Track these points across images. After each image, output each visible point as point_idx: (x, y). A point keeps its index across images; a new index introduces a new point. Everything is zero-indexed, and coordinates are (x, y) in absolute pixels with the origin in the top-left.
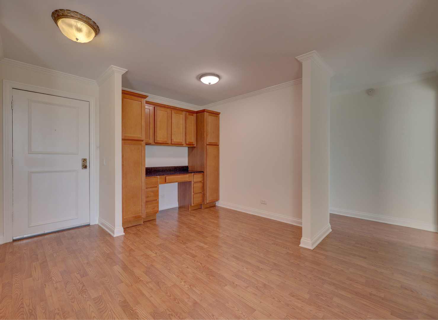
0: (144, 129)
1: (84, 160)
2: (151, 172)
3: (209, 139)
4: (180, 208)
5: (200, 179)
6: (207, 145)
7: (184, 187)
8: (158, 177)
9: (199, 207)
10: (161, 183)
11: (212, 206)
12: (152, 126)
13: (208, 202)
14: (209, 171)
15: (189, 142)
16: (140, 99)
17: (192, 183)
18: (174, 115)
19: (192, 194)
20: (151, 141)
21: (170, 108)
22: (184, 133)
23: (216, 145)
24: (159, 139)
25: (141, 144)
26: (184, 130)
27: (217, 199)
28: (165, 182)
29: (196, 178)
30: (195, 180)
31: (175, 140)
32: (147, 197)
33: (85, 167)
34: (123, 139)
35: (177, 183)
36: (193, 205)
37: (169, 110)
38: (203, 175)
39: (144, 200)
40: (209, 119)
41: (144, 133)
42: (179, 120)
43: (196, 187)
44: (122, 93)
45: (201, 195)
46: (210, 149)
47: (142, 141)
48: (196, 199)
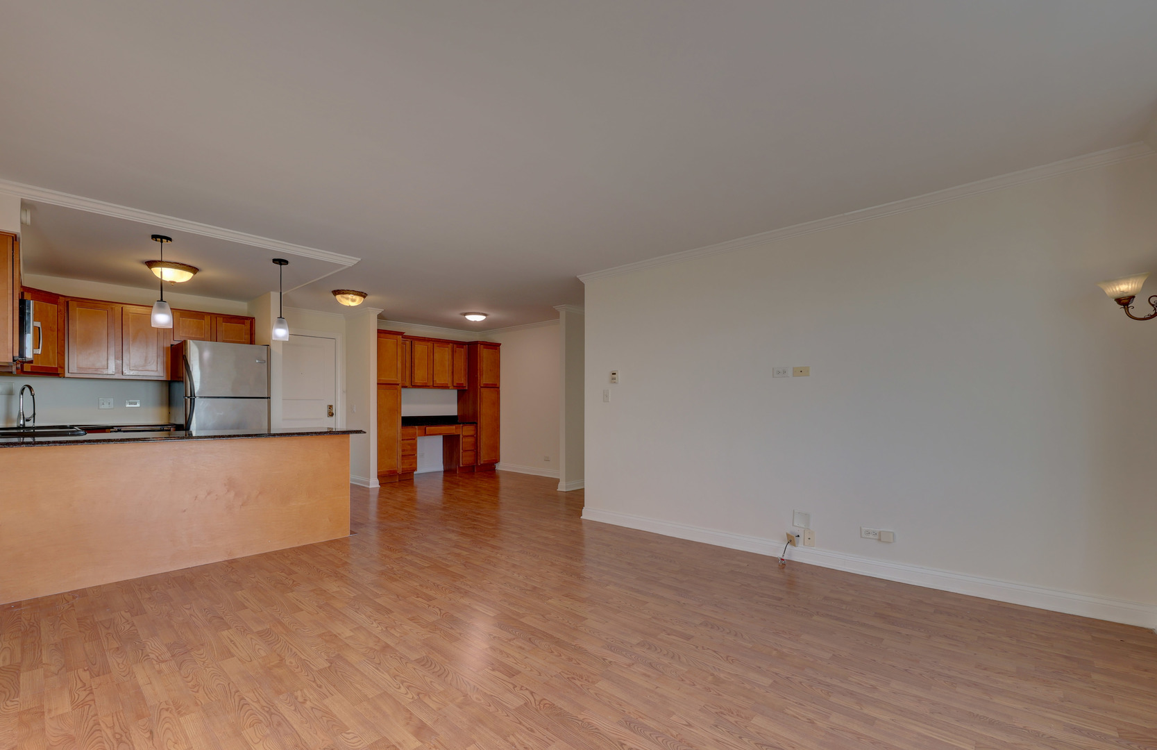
0: (400, 371)
1: (330, 407)
2: (408, 421)
3: (485, 379)
4: (445, 471)
5: (472, 433)
6: (481, 387)
7: (451, 444)
8: (416, 427)
9: (470, 470)
10: (419, 436)
11: (489, 469)
12: (408, 365)
13: (482, 462)
14: (484, 421)
15: (457, 384)
16: (395, 336)
17: (461, 436)
18: (436, 349)
19: (461, 451)
20: (407, 384)
21: (432, 341)
22: (450, 372)
23: (495, 387)
24: (418, 381)
25: (396, 389)
26: (451, 368)
27: (497, 461)
28: (425, 434)
29: (465, 431)
30: (465, 433)
31: (438, 381)
32: (403, 451)
33: (331, 414)
34: (378, 384)
35: (442, 436)
36: (461, 466)
37: (430, 344)
38: (476, 427)
39: (400, 453)
40: (484, 353)
41: (399, 375)
42: (443, 355)
43: (465, 443)
44: (378, 332)
45: (473, 453)
46: (486, 394)
47: (398, 384)
48: (465, 459)
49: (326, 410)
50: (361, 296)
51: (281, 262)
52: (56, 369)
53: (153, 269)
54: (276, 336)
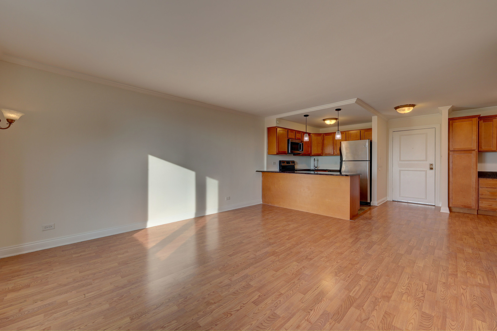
49: (428, 167)
50: (412, 106)
51: (338, 110)
52: (320, 154)
53: (325, 121)
54: (337, 138)
